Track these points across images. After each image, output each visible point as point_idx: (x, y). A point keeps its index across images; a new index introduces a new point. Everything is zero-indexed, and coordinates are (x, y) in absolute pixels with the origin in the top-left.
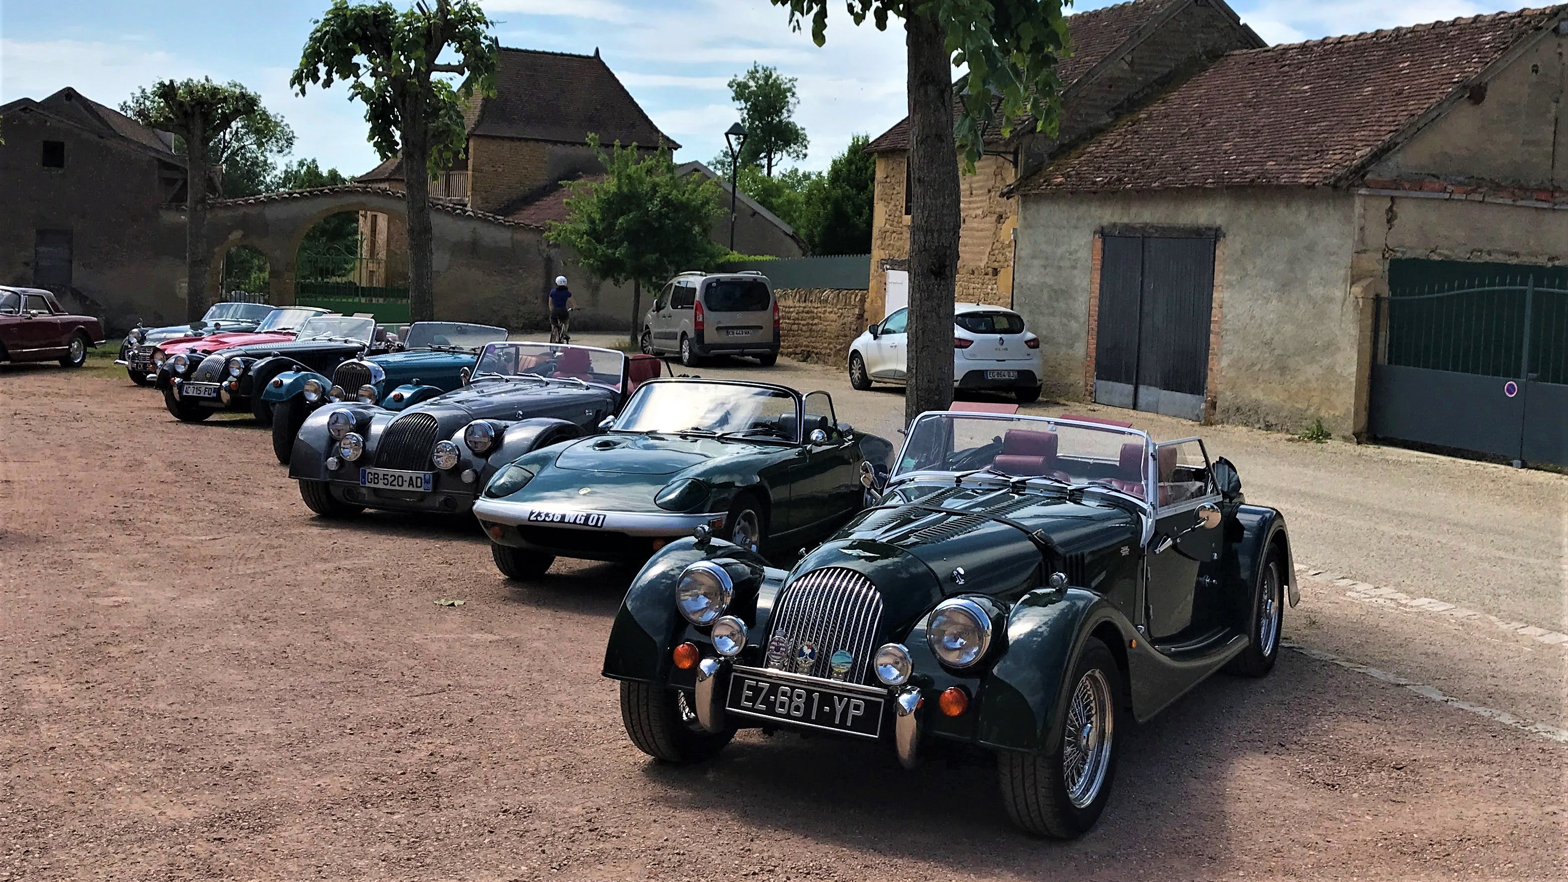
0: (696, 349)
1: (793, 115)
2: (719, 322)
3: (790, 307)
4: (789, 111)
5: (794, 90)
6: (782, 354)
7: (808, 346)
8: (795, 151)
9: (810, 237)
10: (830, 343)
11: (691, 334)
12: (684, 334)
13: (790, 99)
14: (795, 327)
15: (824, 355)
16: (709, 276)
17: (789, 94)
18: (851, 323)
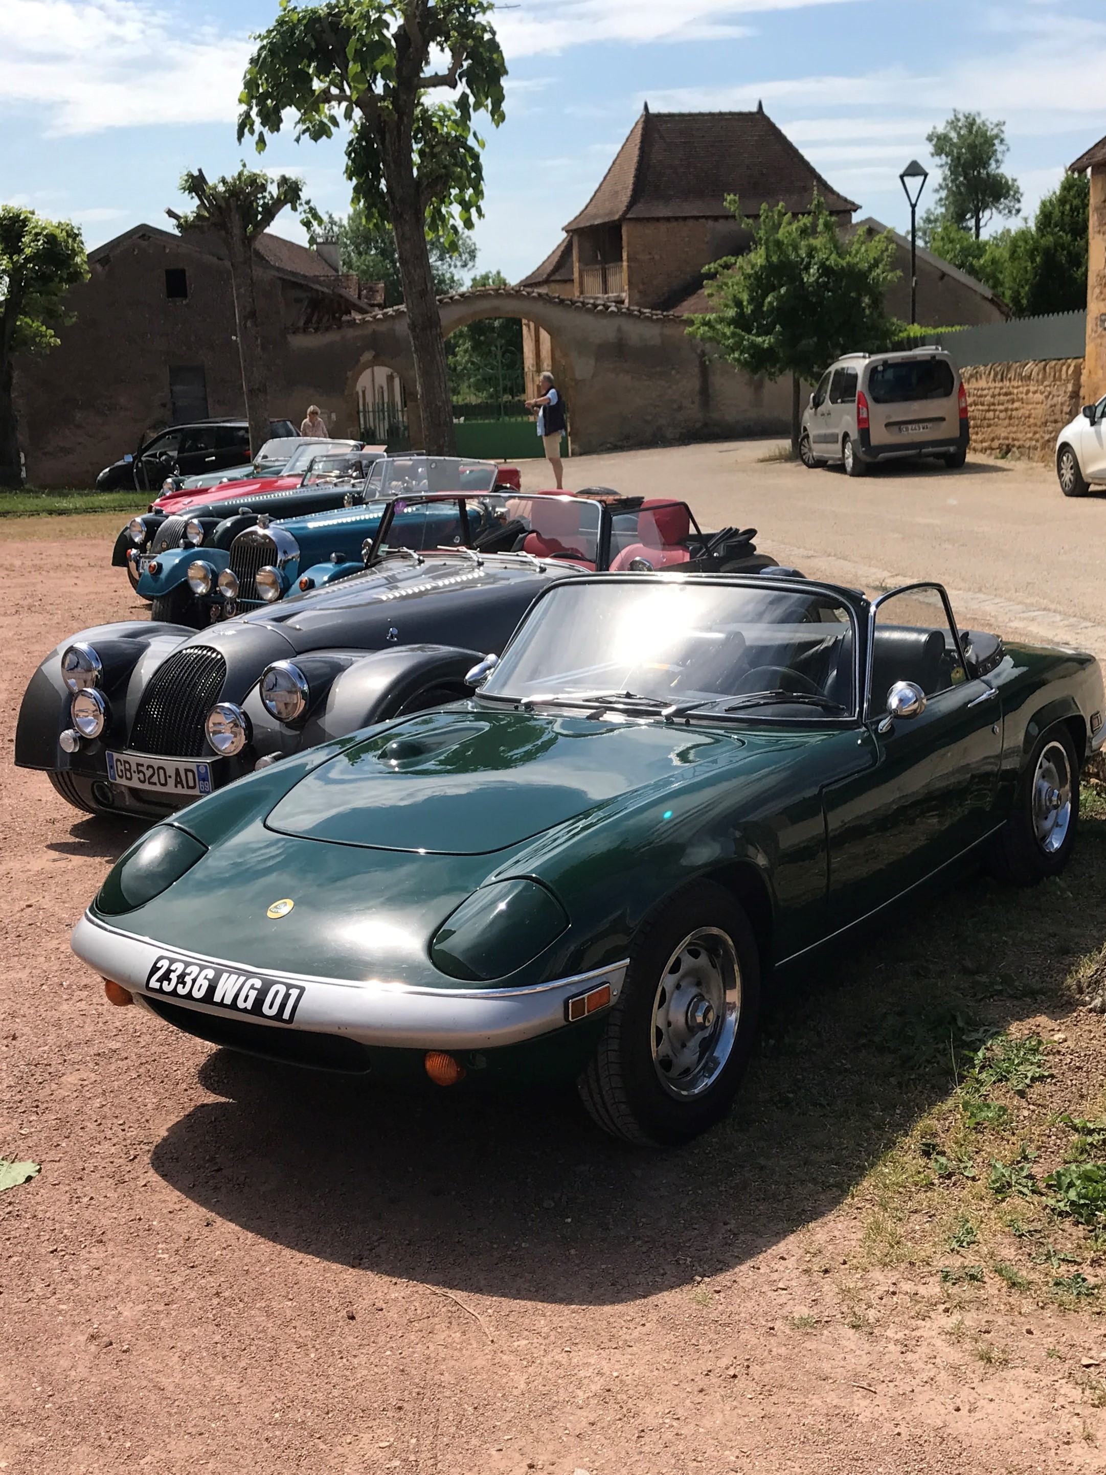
0: (861, 454)
1: (1003, 166)
2: (888, 417)
3: (983, 389)
4: (997, 161)
5: (1002, 136)
6: (975, 450)
7: (1007, 438)
8: (1006, 207)
9: (1016, 300)
10: (1035, 433)
11: (854, 435)
12: (846, 435)
13: (999, 147)
14: (990, 415)
15: (1029, 448)
16: (875, 357)
17: (996, 142)
18: (1062, 404)
